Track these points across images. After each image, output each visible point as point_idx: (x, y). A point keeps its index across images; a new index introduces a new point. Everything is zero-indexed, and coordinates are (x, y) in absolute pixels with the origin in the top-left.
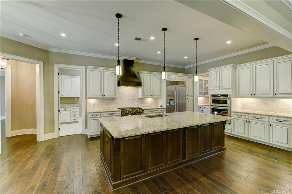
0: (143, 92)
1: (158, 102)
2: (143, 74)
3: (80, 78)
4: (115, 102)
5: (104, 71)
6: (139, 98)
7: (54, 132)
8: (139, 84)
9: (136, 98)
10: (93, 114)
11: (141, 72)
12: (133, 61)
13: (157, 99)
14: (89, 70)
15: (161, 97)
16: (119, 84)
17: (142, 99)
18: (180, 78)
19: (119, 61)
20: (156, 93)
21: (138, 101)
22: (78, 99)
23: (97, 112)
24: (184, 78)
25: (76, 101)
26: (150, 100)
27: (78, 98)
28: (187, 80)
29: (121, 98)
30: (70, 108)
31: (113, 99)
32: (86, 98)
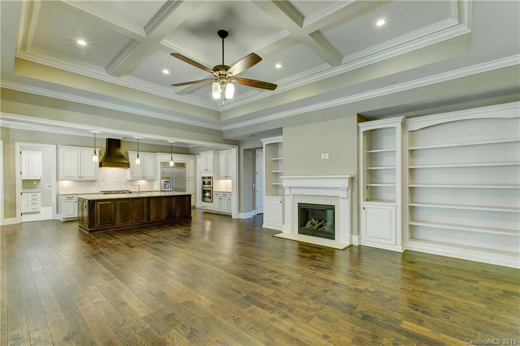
0: (132, 173)
1: (153, 185)
2: (131, 154)
3: (42, 154)
4: (97, 184)
5: (82, 151)
6: (129, 181)
7: (15, 217)
8: (127, 165)
9: (124, 180)
10: (68, 196)
11: (130, 152)
12: (119, 140)
13: (151, 181)
14: (63, 150)
15: (156, 179)
16: (101, 165)
17: (132, 181)
18: (179, 159)
19: (95, 152)
20: (150, 174)
21: (126, 184)
22: (37, 183)
23: (73, 194)
24: (183, 159)
25: (36, 185)
26: (142, 183)
27: (38, 181)
28: (187, 161)
29: (104, 180)
30: (26, 194)
31: (94, 181)
32: (57, 180)
